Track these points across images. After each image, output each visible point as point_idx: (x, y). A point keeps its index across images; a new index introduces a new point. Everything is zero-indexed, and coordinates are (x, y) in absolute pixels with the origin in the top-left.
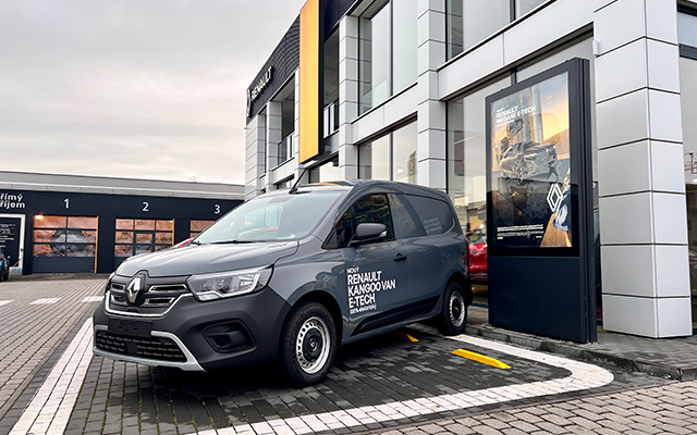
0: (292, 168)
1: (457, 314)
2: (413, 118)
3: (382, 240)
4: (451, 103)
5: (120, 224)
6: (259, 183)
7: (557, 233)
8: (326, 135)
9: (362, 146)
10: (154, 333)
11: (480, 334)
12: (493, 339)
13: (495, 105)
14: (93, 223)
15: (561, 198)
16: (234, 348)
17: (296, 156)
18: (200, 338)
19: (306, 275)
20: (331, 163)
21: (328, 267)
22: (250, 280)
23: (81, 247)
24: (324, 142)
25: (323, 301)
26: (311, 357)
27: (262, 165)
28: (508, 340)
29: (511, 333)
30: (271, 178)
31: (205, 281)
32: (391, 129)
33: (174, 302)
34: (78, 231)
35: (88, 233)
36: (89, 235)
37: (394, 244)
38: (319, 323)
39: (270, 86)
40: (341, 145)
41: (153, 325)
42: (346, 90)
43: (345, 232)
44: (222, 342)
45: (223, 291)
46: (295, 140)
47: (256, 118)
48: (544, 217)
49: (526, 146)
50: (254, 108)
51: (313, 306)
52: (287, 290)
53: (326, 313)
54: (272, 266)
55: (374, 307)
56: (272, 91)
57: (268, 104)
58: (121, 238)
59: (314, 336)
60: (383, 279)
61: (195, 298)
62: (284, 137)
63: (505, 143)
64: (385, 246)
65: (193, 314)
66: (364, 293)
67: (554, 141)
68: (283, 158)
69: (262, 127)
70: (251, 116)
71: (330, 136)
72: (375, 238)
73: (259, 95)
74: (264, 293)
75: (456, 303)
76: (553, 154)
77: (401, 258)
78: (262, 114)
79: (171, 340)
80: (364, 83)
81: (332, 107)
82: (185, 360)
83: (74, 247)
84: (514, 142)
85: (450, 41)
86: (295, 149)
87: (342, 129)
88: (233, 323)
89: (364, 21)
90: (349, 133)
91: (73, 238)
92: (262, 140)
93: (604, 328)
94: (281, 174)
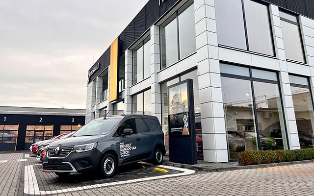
0: (106, 103)
1: (159, 158)
2: (150, 88)
3: (131, 134)
4: (162, 84)
5: (29, 128)
6: (92, 109)
7: (186, 131)
8: (120, 91)
9: (133, 97)
10: (63, 162)
11: (166, 165)
12: (169, 166)
13: (170, 89)
14: (16, 127)
15: (186, 119)
16: (86, 166)
17: (108, 99)
18: (77, 163)
19: (107, 145)
20: (122, 102)
21: (114, 142)
22: (91, 146)
23: (10, 138)
24: (119, 94)
25: (112, 153)
26: (109, 170)
27: (94, 102)
28: (173, 166)
29: (174, 163)
30: (97, 107)
31: (78, 147)
32: (143, 91)
33: (69, 153)
34: (9, 132)
35: (14, 132)
36: (13, 133)
37: (136, 135)
38: (111, 160)
39: (98, 71)
40: (125, 95)
41: (63, 160)
42: (127, 76)
43: (120, 132)
44: (83, 164)
45: (84, 150)
46: (108, 93)
47: (92, 82)
48: (182, 125)
49: (178, 103)
50: (91, 78)
51: (109, 154)
52: (101, 149)
53: (113, 156)
54: (97, 143)
55: (129, 155)
56: (99, 72)
57: (97, 78)
58: (28, 134)
59: (109, 163)
60: (132, 146)
61: (76, 152)
62: (103, 91)
63: (173, 101)
64: (132, 136)
65: (75, 156)
66: (126, 150)
67: (184, 102)
68: (102, 99)
69: (95, 86)
70: (90, 82)
71: (121, 92)
72: (129, 133)
73: (94, 74)
74: (95, 150)
75: (159, 154)
76: (184, 106)
77: (138, 139)
78: (95, 81)
79: (68, 164)
80: (134, 73)
81: (123, 81)
82: (72, 169)
83: (6, 139)
84: (175, 101)
85: (162, 63)
86: (108, 96)
87: (126, 90)
88: (86, 159)
89: (134, 51)
90: (128, 92)
91: (6, 135)
92: (94, 91)
93: (204, 160)
94: (102, 106)
